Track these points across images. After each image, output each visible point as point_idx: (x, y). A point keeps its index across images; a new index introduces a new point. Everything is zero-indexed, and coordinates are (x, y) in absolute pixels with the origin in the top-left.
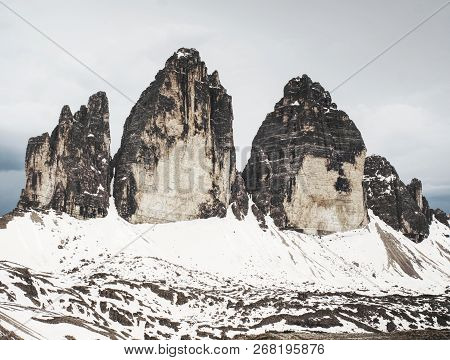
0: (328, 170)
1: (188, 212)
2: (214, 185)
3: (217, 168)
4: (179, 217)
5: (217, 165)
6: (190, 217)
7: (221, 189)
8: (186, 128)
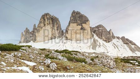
0: (77, 26)
8: (45, 25)
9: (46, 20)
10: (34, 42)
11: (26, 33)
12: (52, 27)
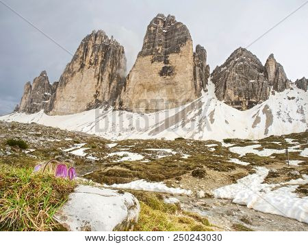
0: (152, 62)
1: (81, 108)
2: (97, 92)
3: (100, 82)
4: (76, 111)
5: (100, 80)
6: (81, 111)
7: (100, 93)
8: (82, 66)
9: (91, 51)
10: (46, 112)
11: (37, 86)
12: (99, 75)
